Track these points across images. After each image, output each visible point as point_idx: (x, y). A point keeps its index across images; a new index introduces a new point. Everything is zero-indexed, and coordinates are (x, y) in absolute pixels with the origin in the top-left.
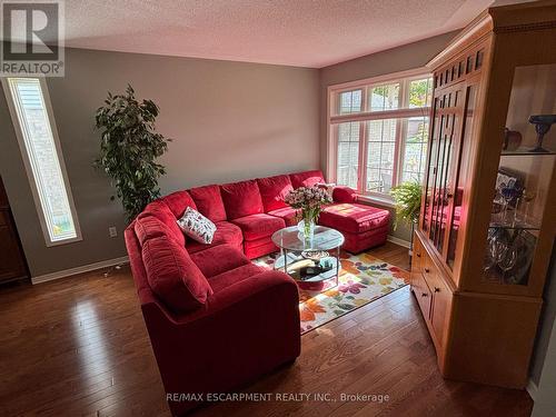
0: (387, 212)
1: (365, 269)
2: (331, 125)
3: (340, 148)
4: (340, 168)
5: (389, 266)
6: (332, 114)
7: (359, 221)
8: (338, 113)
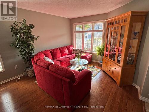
0: (91, 54)
1: (90, 68)
2: (74, 34)
3: (77, 39)
4: (77, 44)
5: (95, 66)
6: (74, 31)
7: (87, 57)
8: (76, 30)
